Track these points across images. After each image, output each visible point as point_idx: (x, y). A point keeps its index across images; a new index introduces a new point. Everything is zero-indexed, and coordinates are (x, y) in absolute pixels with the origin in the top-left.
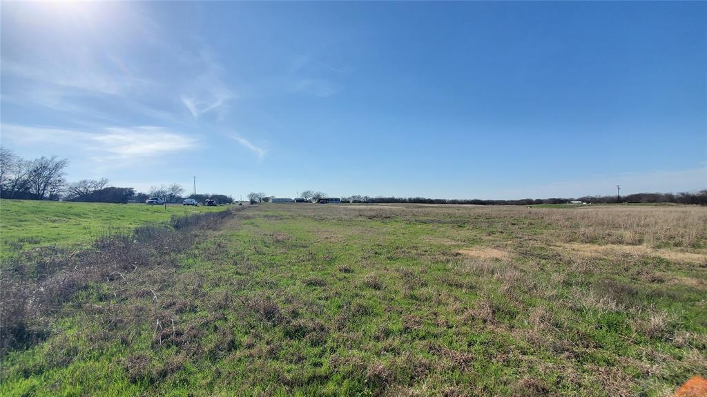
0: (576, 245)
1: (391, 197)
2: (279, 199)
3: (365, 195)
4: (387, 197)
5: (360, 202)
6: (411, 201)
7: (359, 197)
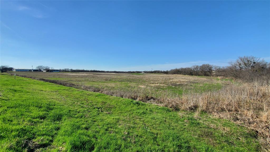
0: (151, 85)
1: (83, 69)
2: (21, 70)
3: (71, 69)
4: (81, 69)
5: (69, 71)
6: (91, 71)
7: (68, 69)
